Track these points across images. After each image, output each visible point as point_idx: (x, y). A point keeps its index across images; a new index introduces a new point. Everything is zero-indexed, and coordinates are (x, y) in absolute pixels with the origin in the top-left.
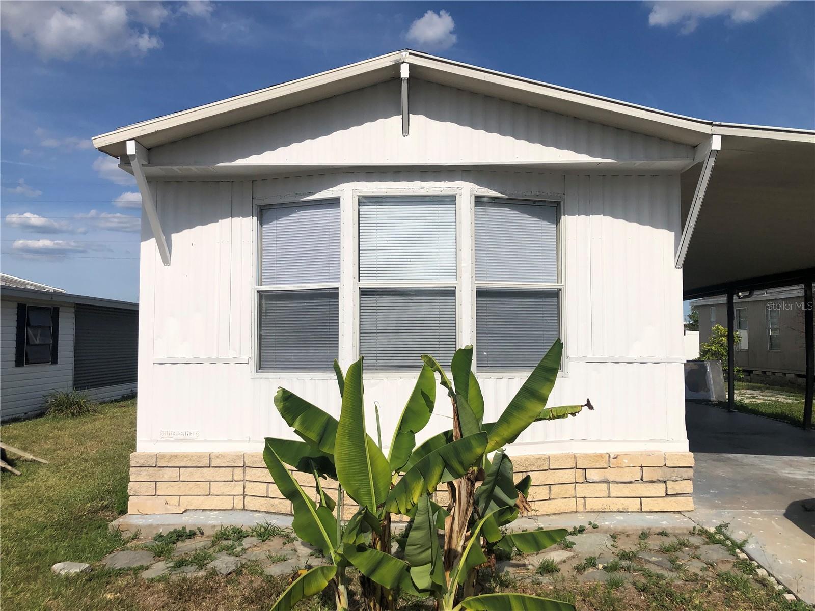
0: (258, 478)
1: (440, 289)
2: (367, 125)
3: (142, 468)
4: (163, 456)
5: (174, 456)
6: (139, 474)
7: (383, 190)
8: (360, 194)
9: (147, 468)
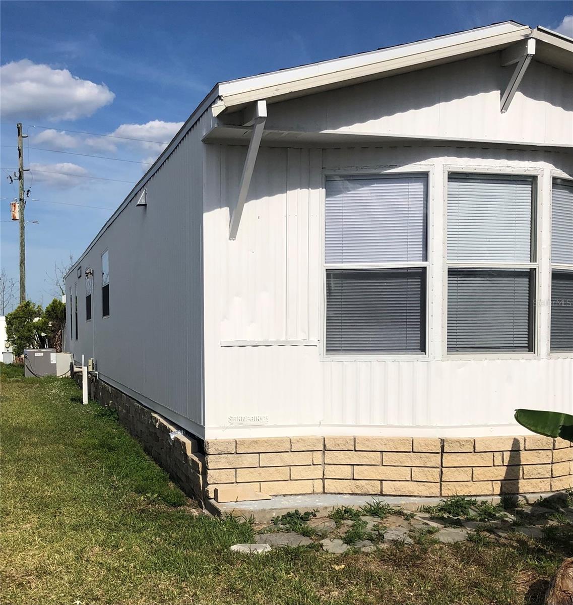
0: (340, 461)
1: (516, 270)
2: (469, 98)
3: (220, 455)
4: (243, 442)
5: (254, 441)
6: (218, 462)
7: (471, 167)
8: (449, 170)
9: (226, 455)
